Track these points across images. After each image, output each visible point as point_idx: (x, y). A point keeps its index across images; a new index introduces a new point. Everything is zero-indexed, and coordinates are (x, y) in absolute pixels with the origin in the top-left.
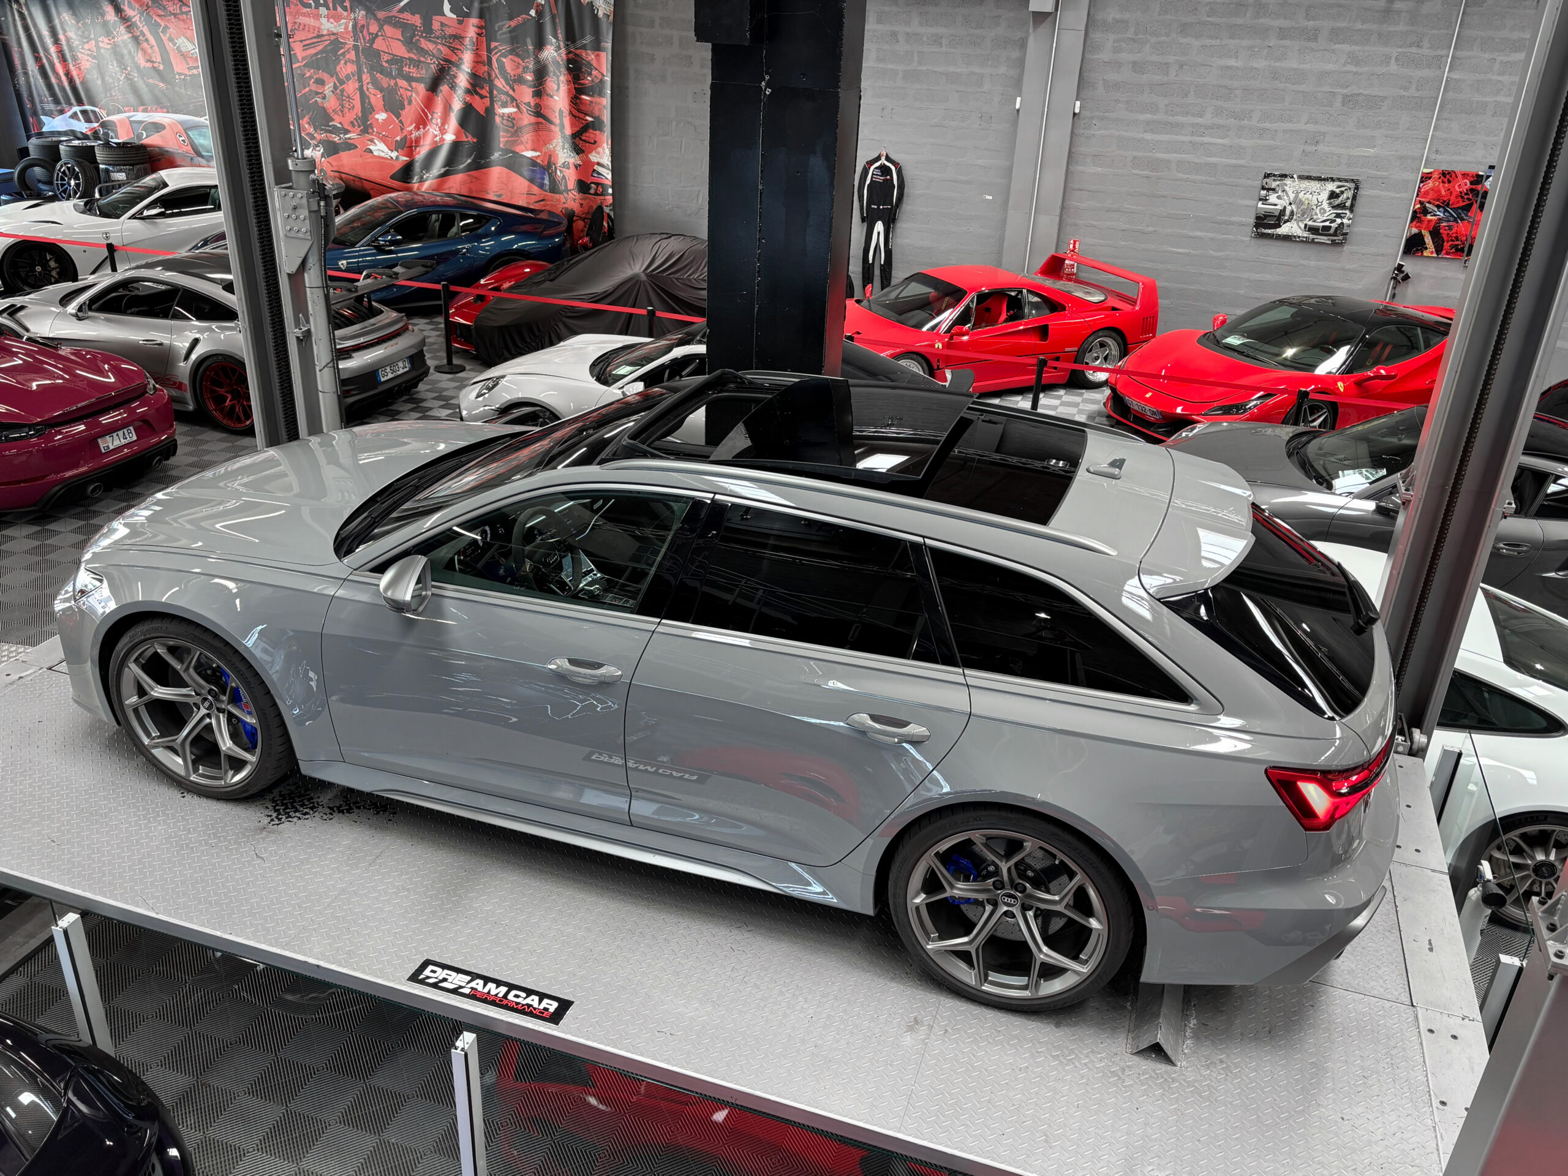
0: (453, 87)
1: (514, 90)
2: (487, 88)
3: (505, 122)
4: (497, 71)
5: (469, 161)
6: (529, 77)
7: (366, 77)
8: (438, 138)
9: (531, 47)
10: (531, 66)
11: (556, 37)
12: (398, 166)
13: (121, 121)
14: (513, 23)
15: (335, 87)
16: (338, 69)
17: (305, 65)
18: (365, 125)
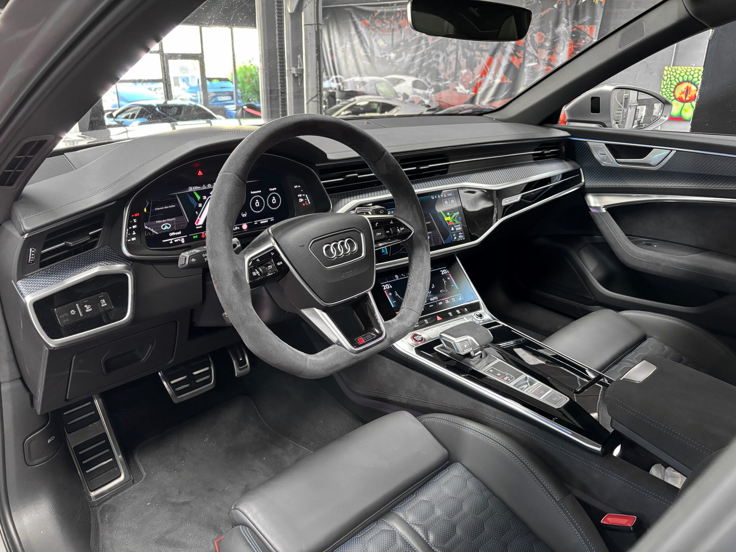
0: (503, 53)
1: (537, 52)
2: (522, 52)
3: (529, 71)
4: (529, 42)
5: (506, 93)
6: (547, 44)
7: (460, 52)
8: (491, 82)
9: (551, 26)
10: (550, 38)
11: (567, 18)
12: (469, 97)
13: (350, 81)
14: (543, 14)
15: (444, 58)
16: (447, 49)
17: (433, 49)
18: (455, 77)
